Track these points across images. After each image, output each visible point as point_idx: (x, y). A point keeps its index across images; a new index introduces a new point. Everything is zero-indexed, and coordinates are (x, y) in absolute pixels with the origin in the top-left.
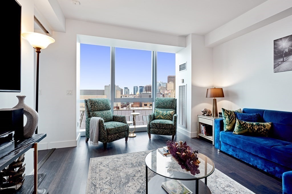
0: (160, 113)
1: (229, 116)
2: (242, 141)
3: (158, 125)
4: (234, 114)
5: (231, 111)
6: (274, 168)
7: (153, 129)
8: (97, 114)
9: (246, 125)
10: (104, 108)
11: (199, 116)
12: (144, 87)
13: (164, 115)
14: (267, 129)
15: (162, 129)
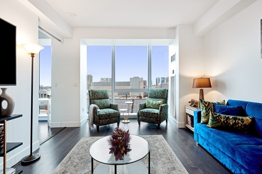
0: (150, 103)
1: (206, 108)
2: (213, 135)
3: (145, 113)
4: (212, 105)
5: (209, 103)
6: (240, 170)
7: (141, 117)
8: (96, 102)
9: (219, 118)
10: (103, 97)
11: (186, 107)
12: (165, 78)
13: (154, 104)
14: (245, 124)
15: (149, 117)
